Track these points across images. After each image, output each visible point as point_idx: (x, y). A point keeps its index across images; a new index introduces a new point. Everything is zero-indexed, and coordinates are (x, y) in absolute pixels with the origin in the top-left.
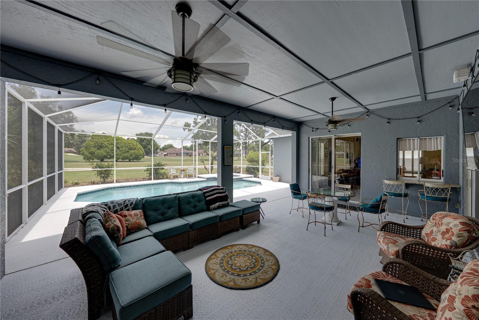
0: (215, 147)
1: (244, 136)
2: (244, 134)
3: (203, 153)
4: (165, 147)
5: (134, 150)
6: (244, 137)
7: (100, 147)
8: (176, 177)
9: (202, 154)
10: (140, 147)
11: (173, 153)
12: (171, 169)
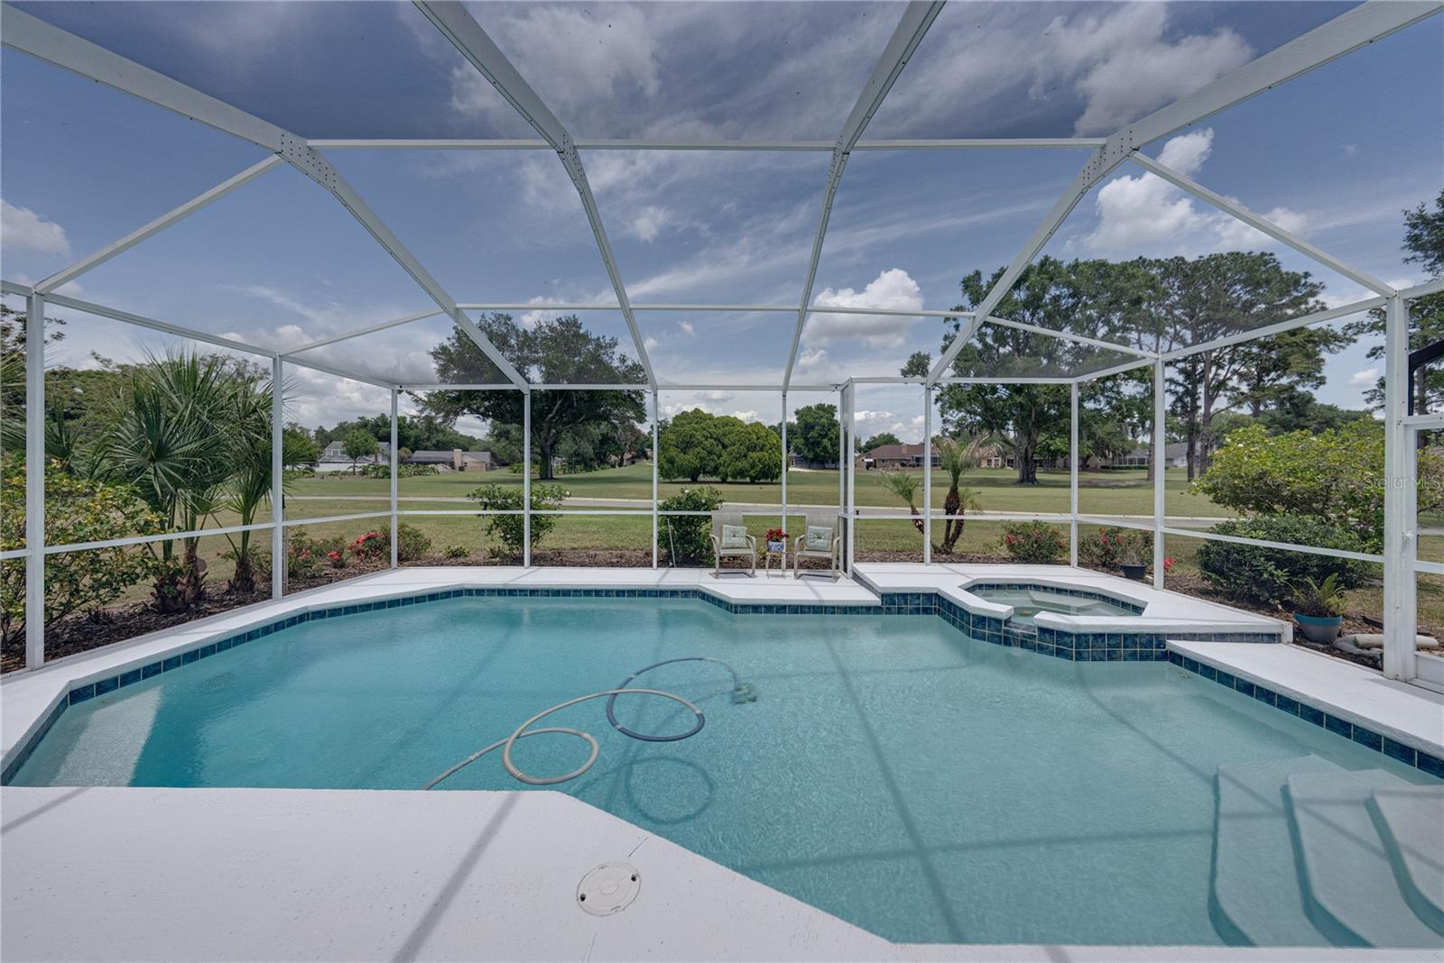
0: (1030, 435)
1: (1181, 378)
2: (1182, 371)
3: (993, 459)
4: (873, 444)
5: (762, 450)
6: (1178, 384)
7: (686, 445)
9: (990, 461)
10: (775, 442)
11: (890, 460)
12: (725, 526)
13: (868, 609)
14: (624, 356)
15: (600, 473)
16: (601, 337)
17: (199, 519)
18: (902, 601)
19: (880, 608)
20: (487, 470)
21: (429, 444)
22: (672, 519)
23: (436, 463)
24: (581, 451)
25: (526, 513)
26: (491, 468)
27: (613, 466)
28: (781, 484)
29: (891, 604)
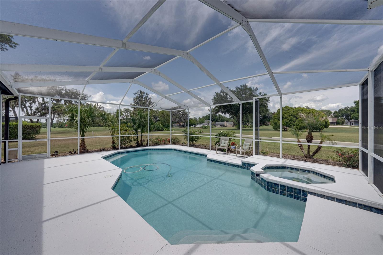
13: (238, 166)
14: (261, 92)
16: (253, 88)
17: (142, 133)
18: (248, 166)
19: (241, 166)
20: (232, 126)
21: (219, 120)
29: (245, 166)
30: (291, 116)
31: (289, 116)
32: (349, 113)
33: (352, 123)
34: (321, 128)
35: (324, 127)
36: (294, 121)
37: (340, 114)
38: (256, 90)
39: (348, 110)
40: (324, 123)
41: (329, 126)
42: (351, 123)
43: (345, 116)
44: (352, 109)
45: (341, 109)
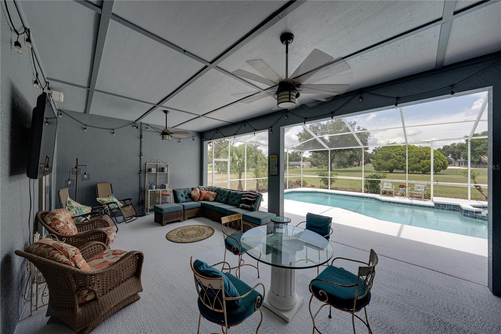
7: (388, 158)
8: (390, 194)
12: (384, 183)
14: (359, 127)
15: (350, 169)
16: (350, 122)
19: (434, 207)
21: (293, 160)
22: (369, 181)
23: (297, 165)
24: (342, 161)
25: (329, 177)
26: (311, 167)
27: (355, 166)
28: (430, 174)
30: (400, 155)
31: (397, 155)
32: (457, 151)
33: (461, 163)
34: (438, 169)
35: (442, 168)
36: (403, 161)
37: (444, 152)
38: (354, 125)
39: (454, 147)
40: (441, 164)
41: (447, 167)
42: (459, 163)
43: (451, 155)
44: (460, 146)
45: (446, 146)
